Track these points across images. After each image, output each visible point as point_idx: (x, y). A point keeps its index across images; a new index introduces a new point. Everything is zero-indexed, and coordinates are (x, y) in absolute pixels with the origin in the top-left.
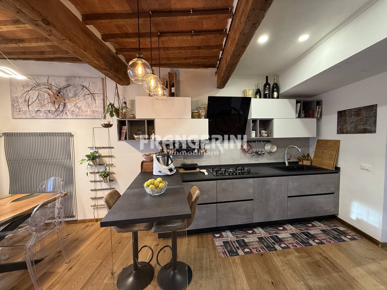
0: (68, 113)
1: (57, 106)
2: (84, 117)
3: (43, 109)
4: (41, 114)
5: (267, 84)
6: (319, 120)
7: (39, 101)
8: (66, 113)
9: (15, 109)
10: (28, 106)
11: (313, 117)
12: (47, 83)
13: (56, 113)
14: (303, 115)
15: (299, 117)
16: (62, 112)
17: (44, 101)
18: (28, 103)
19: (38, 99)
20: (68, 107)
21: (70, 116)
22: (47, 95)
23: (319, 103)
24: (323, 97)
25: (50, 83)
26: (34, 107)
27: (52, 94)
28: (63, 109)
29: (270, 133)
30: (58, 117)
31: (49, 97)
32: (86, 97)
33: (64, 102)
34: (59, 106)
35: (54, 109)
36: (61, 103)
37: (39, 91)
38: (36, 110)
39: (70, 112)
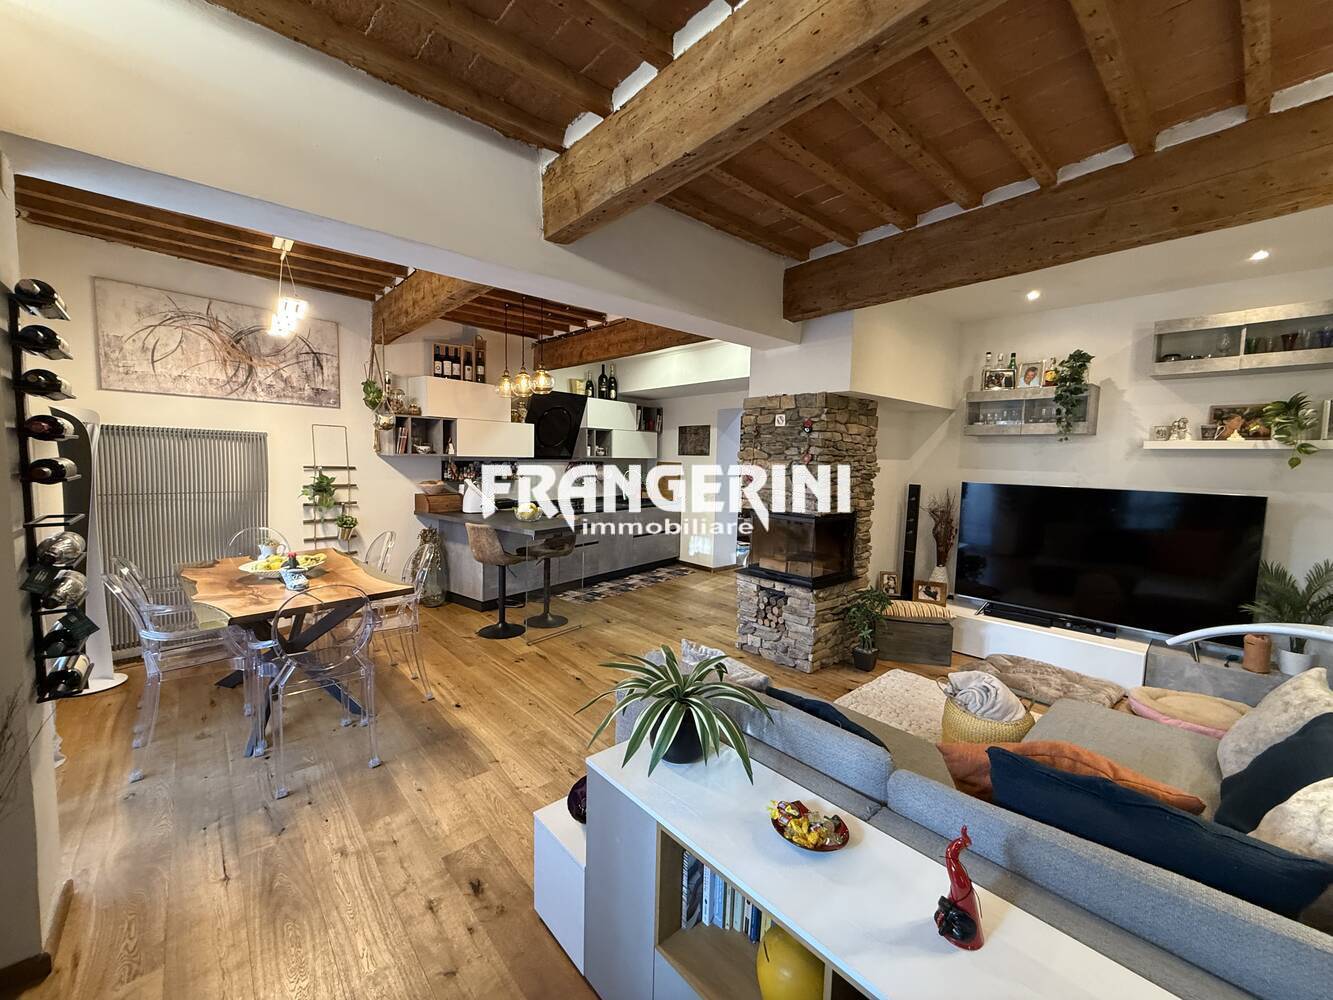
0: (259, 390)
1: (231, 372)
2: (295, 401)
3: (194, 374)
4: (188, 386)
5: (603, 376)
6: (660, 434)
7: (183, 354)
8: (254, 389)
9: (113, 367)
10: (153, 362)
11: (653, 430)
12: (205, 313)
13: (228, 386)
14: (643, 427)
15: (640, 429)
16: (243, 386)
17: (198, 356)
18: (153, 356)
19: (179, 349)
20: (259, 374)
21: (262, 395)
22: (206, 342)
23: (660, 411)
24: (663, 405)
25: (214, 316)
26: (168, 368)
27: (219, 341)
28: (247, 379)
29: (608, 450)
30: (234, 396)
31: (209, 346)
32: (302, 358)
33: (250, 363)
34: (237, 371)
35: (223, 377)
36: (243, 366)
37: (185, 331)
38: (175, 373)
39: (264, 387)
